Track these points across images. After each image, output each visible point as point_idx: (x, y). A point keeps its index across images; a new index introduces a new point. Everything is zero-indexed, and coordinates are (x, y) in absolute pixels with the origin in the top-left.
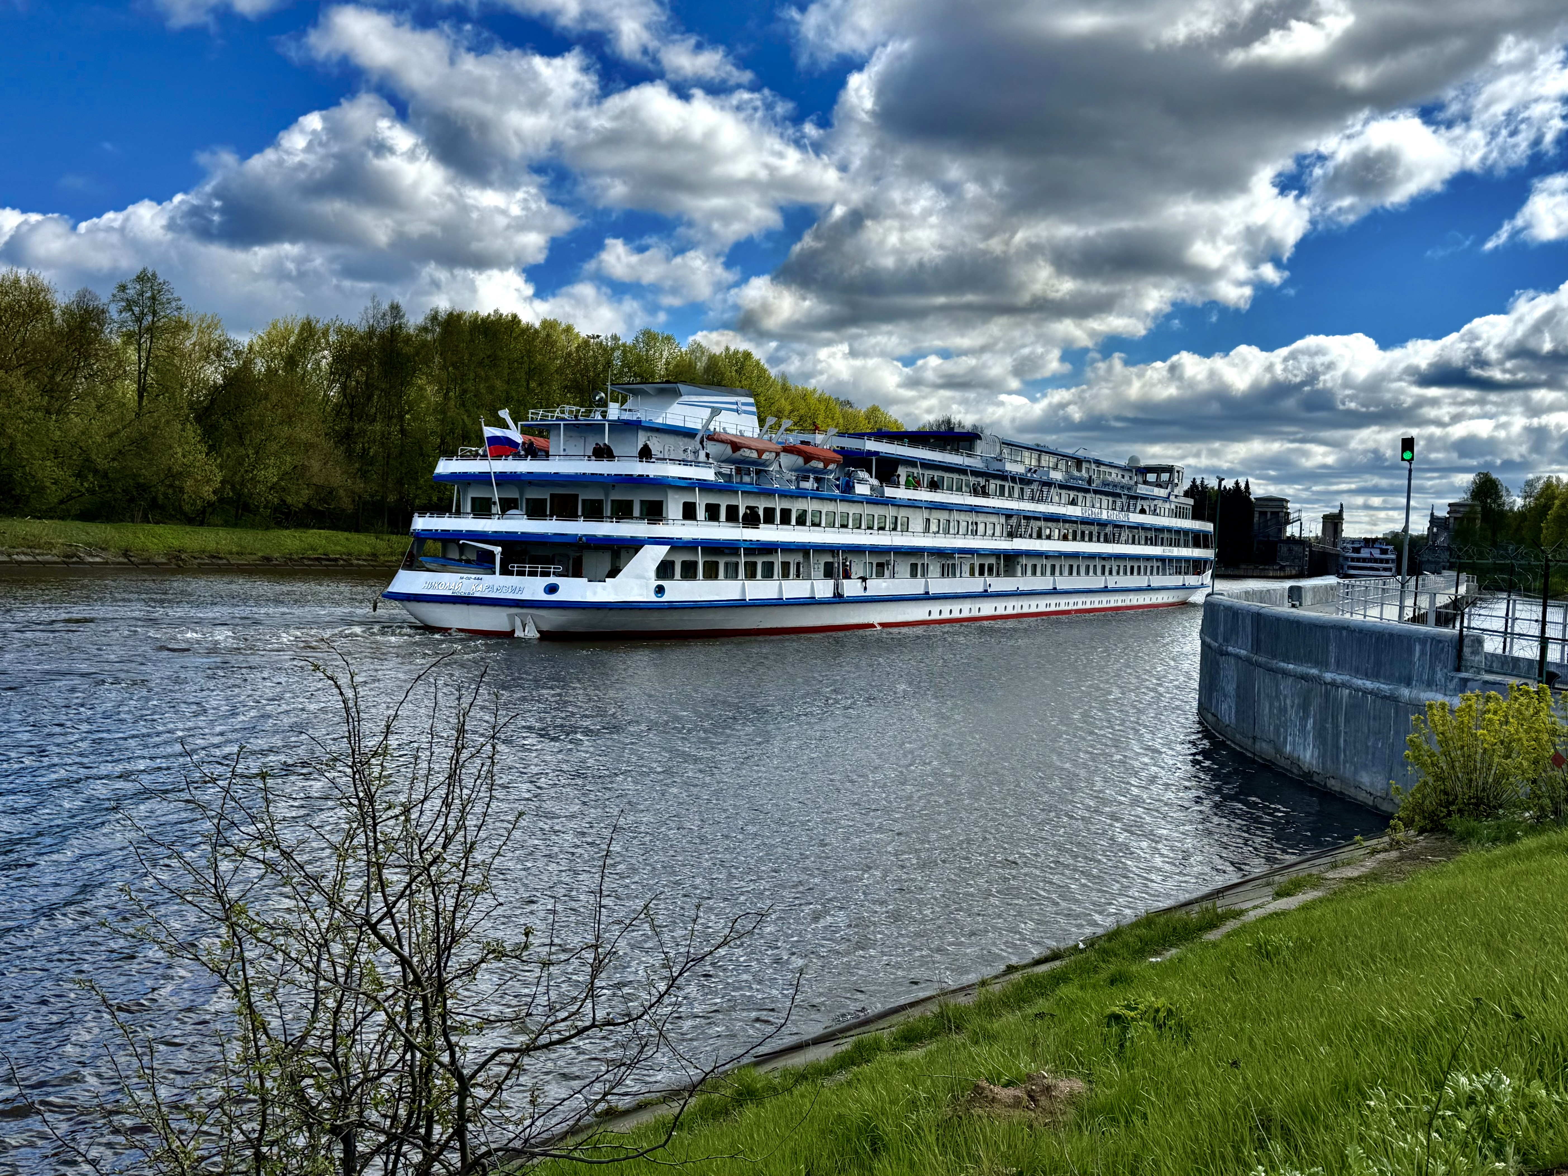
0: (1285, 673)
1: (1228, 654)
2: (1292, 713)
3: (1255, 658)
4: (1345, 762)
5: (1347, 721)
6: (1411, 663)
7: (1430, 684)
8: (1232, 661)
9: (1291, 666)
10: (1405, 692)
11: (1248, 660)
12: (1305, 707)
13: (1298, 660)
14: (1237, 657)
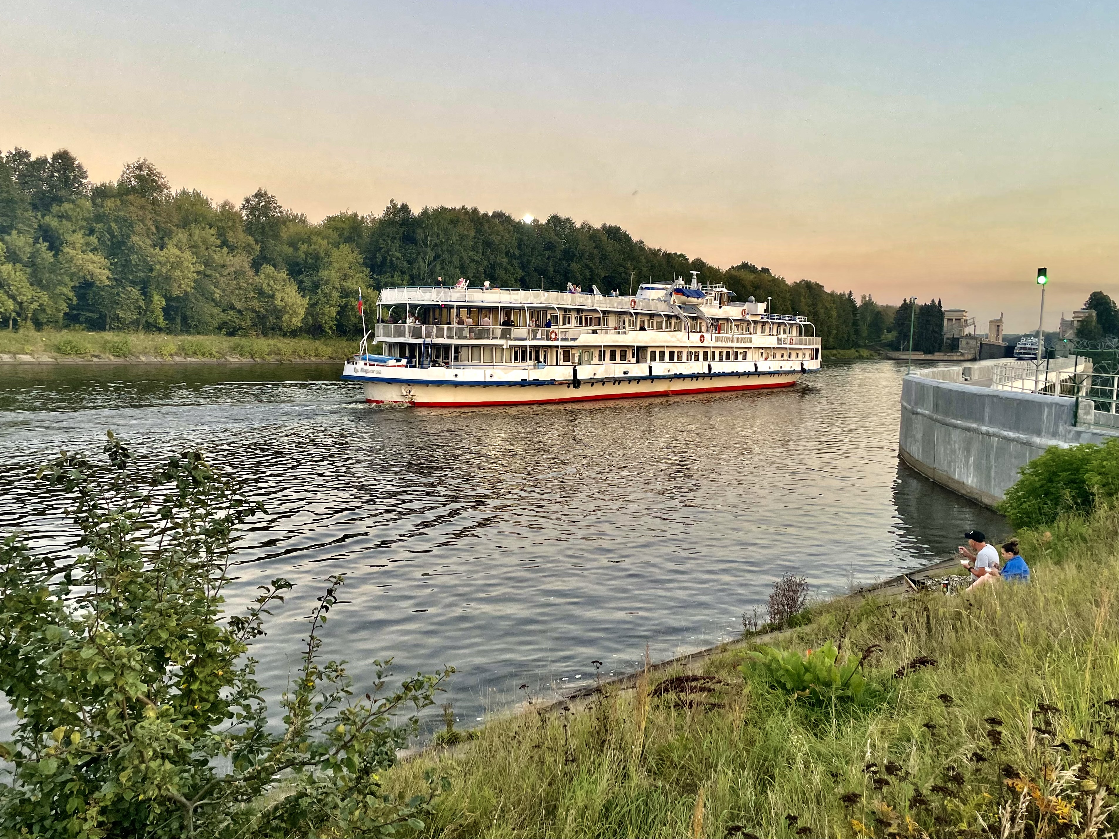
0: (955, 427)
1: (917, 413)
2: (960, 454)
3: (935, 416)
4: (995, 486)
5: (997, 459)
6: (1041, 420)
7: (1055, 435)
8: (920, 417)
9: (959, 422)
10: (1037, 440)
11: (930, 418)
12: (968, 450)
13: (963, 417)
14: (923, 415)
